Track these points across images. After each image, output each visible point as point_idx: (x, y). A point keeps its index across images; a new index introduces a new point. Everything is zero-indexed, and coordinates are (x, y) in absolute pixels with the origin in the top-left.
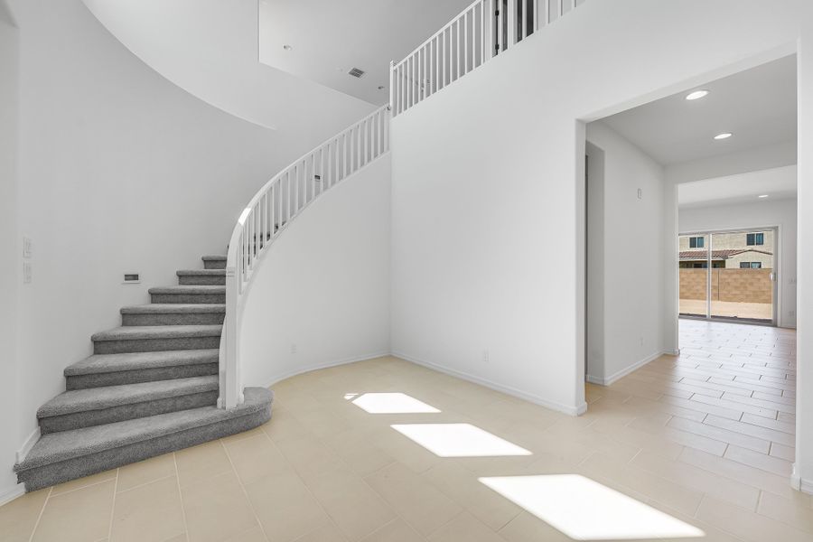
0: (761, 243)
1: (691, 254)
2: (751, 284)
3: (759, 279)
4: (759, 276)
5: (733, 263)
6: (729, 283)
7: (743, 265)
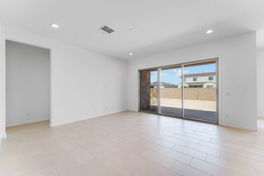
0: (212, 80)
1: (194, 83)
2: (209, 93)
3: (211, 91)
4: (211, 90)
5: (205, 86)
6: (201, 93)
7: (208, 86)
